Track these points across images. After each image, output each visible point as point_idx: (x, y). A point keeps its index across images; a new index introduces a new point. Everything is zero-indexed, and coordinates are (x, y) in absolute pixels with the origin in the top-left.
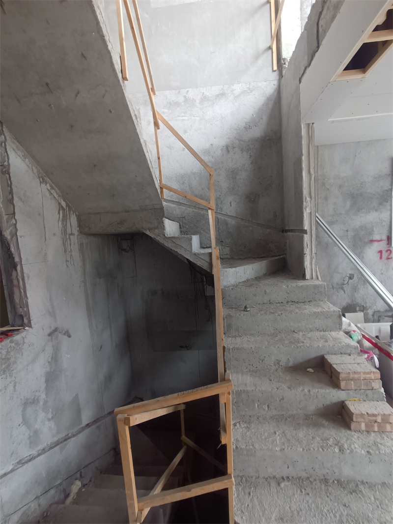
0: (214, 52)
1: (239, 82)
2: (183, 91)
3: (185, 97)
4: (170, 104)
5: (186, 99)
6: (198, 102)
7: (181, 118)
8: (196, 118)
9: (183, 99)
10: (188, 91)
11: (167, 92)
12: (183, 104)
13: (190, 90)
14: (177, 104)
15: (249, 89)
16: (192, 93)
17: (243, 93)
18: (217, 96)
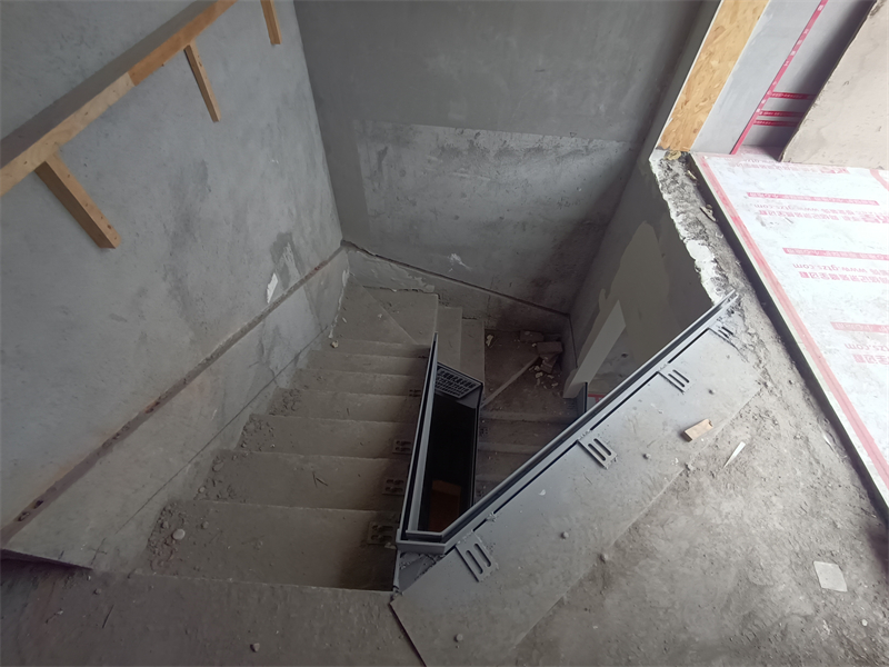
0: (542, 71)
1: (572, 135)
2: (470, 132)
3: (471, 142)
4: (443, 149)
5: (472, 147)
6: (492, 154)
7: (460, 175)
8: (484, 179)
9: (467, 146)
10: (478, 134)
11: (439, 130)
12: (465, 153)
13: (483, 132)
14: (456, 152)
15: (587, 149)
16: (485, 139)
17: (575, 153)
18: (529, 150)
